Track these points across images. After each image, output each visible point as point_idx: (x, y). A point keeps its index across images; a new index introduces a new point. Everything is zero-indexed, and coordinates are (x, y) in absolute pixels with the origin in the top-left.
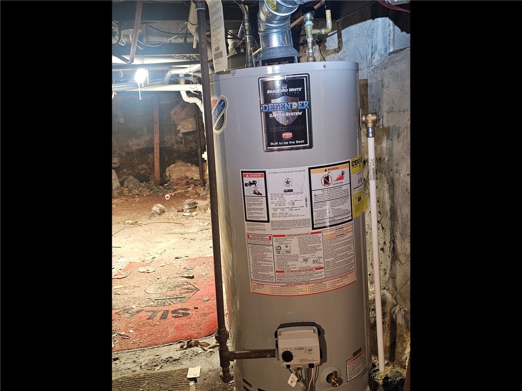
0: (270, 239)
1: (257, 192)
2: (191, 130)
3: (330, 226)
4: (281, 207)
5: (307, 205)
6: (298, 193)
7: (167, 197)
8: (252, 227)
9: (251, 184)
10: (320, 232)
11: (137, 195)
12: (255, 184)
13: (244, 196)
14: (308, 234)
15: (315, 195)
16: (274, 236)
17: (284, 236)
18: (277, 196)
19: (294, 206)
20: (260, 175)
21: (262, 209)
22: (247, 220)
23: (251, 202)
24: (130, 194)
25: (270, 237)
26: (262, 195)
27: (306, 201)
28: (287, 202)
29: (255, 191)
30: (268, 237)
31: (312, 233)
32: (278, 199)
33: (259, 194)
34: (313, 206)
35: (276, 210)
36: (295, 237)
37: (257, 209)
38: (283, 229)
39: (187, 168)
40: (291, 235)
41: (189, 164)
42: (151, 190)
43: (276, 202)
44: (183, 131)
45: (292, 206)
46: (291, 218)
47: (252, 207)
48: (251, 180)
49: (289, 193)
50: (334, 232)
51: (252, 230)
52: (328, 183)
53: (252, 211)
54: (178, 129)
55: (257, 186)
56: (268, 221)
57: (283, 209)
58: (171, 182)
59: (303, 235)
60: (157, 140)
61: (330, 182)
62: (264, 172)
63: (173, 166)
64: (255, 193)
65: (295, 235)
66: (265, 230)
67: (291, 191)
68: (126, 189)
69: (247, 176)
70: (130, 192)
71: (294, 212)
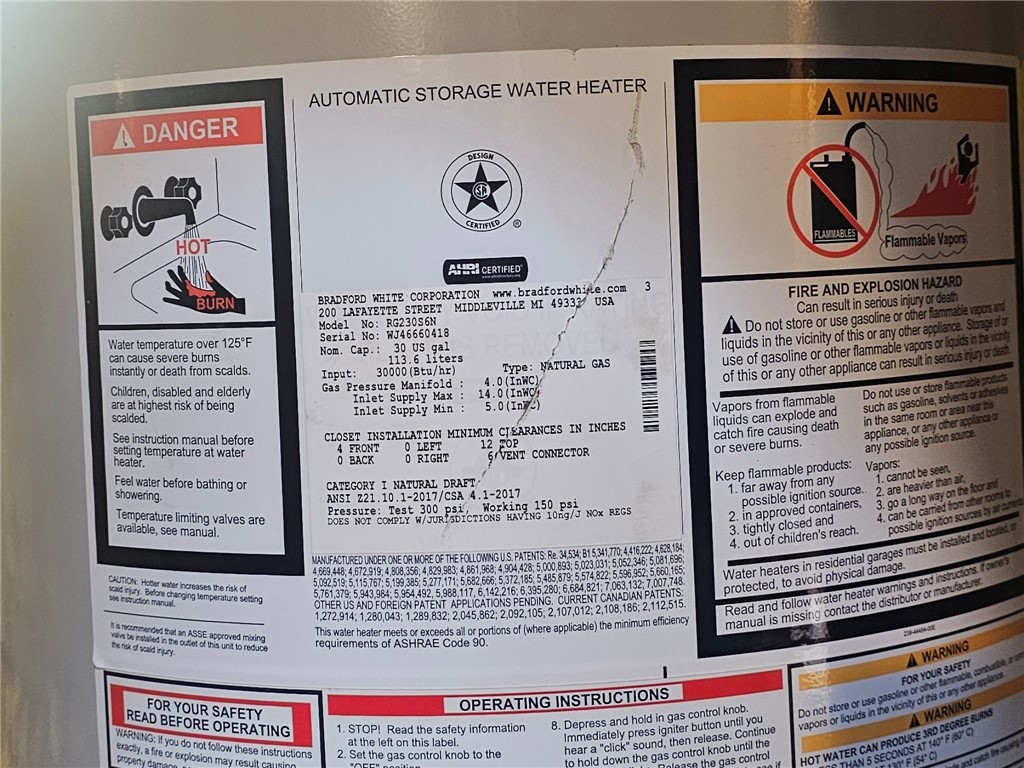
0: (302, 737)
1: (199, 283)
3: (839, 630)
4: (414, 423)
5: (650, 407)
6: (570, 296)
8: (149, 615)
9: (150, 211)
10: (767, 682)
12: (187, 210)
13: (94, 328)
14: (655, 695)
15: (732, 328)
16: (345, 705)
17: (431, 705)
18: (380, 321)
19: (533, 419)
20: (230, 126)
21: (235, 446)
22: (110, 555)
23: (149, 383)
25: (301, 713)
26: (240, 306)
27: (649, 374)
28: (468, 377)
29: (179, 277)
30: (284, 718)
31: (696, 690)
32: (388, 347)
33: (222, 299)
34: (712, 429)
35: (361, 451)
36: (537, 722)
37: (194, 446)
38: (428, 640)
40: (498, 703)
43: (365, 371)
45: (512, 419)
46: (506, 537)
47: (158, 424)
48: (155, 172)
49: (486, 290)
50: (891, 682)
51: (151, 640)
52: (846, 225)
53: (153, 467)
55: (203, 231)
56: (290, 563)
57: (430, 448)
59: (612, 703)
61: (864, 218)
62: (271, 90)
64: (183, 295)
65: (535, 703)
66: (258, 644)
67: (515, 269)
69: (123, 139)
71: (531, 478)
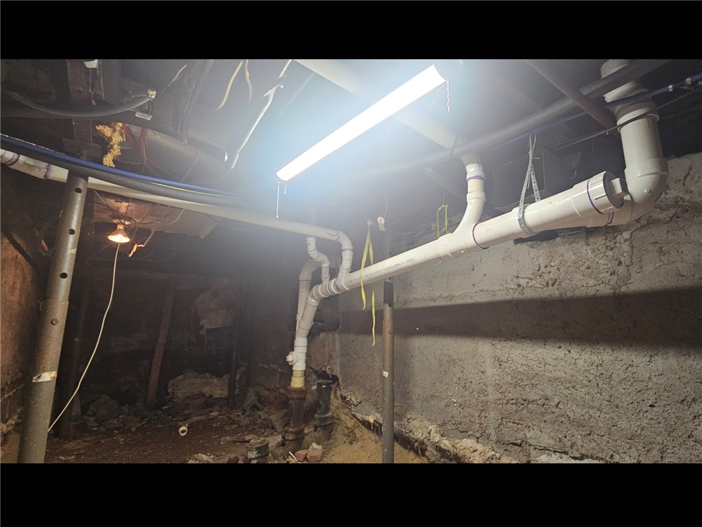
2: (220, 326)
7: (183, 431)
11: (116, 429)
24: (103, 429)
39: (204, 380)
41: (207, 374)
42: (142, 419)
44: (208, 326)
54: (201, 324)
58: (174, 402)
60: (162, 339)
63: (180, 377)
68: (92, 419)
70: (100, 426)
